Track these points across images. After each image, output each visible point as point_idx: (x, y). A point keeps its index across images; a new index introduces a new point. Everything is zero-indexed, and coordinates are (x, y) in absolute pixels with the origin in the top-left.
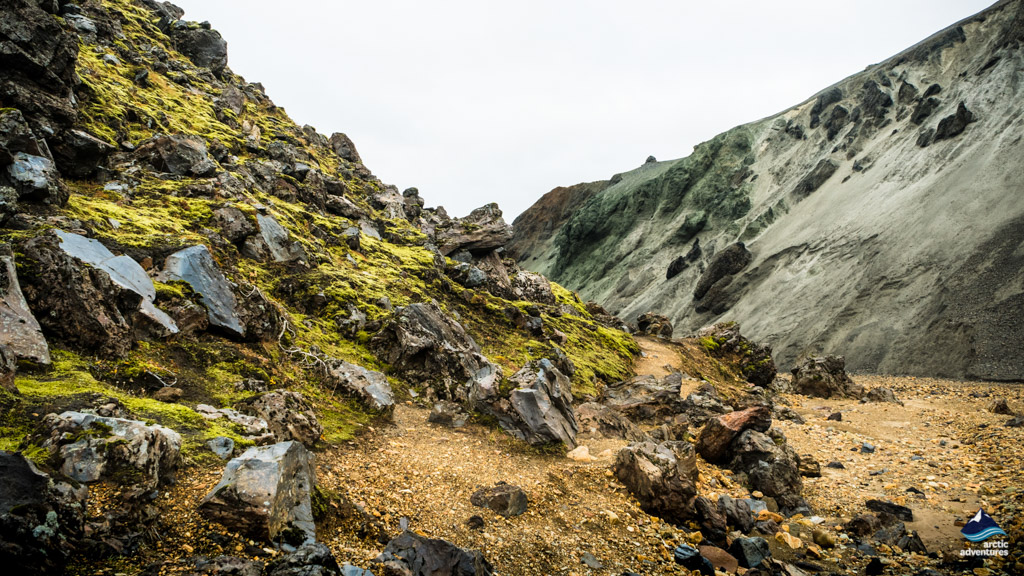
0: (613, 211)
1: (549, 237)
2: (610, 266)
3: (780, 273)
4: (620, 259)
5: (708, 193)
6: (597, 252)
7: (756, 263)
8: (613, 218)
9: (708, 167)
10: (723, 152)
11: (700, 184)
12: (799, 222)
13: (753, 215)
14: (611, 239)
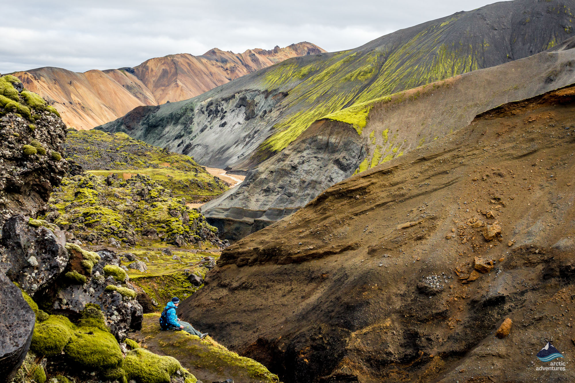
0: (160, 120)
1: (139, 122)
2: (161, 137)
3: (196, 149)
4: (164, 135)
5: (184, 122)
6: (156, 131)
7: (192, 146)
8: (160, 122)
9: (184, 114)
10: (188, 110)
11: (182, 118)
12: (199, 139)
13: (193, 134)
14: (160, 128)
